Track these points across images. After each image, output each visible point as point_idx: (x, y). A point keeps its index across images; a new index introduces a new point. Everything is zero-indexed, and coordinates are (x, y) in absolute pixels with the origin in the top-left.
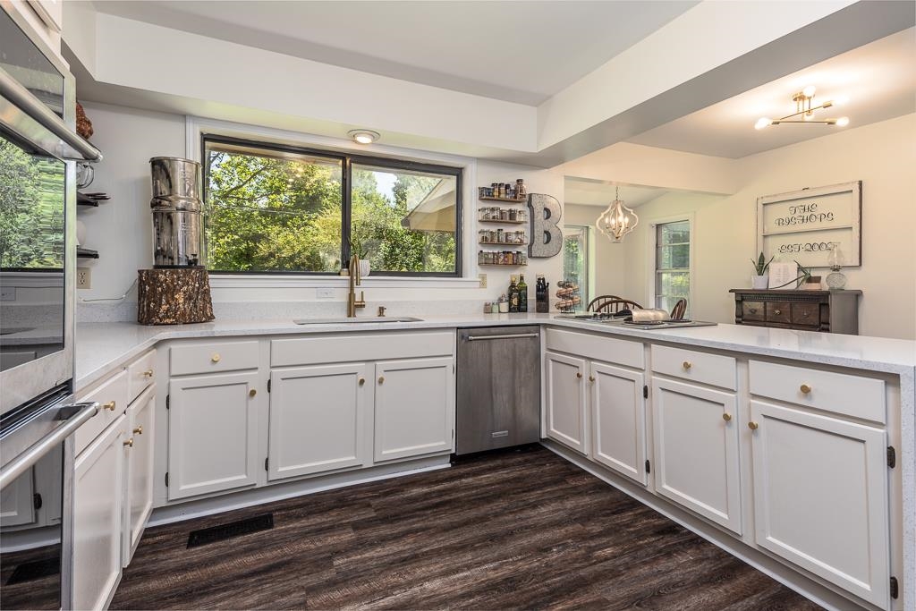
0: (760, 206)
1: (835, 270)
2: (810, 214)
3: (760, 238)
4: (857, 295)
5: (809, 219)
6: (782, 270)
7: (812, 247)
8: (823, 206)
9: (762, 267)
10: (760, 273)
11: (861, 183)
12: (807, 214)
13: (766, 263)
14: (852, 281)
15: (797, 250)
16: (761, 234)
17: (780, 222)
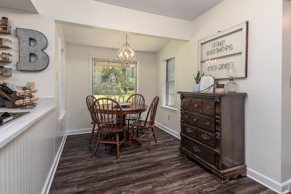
0: (200, 45)
1: (230, 80)
2: (221, 46)
3: (200, 63)
4: (244, 96)
5: (221, 50)
6: (207, 81)
7: (222, 66)
8: (228, 41)
9: (198, 80)
10: (197, 83)
11: (247, 23)
12: (220, 47)
13: (200, 76)
14: (242, 87)
15: (215, 69)
16: (200, 60)
17: (208, 53)
